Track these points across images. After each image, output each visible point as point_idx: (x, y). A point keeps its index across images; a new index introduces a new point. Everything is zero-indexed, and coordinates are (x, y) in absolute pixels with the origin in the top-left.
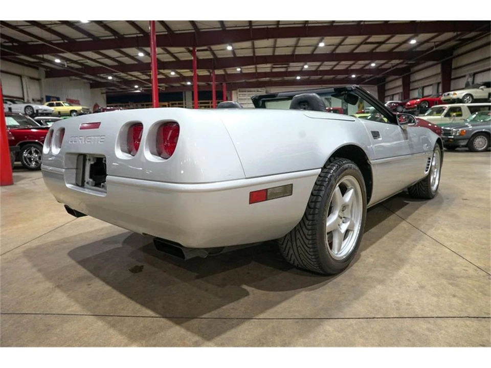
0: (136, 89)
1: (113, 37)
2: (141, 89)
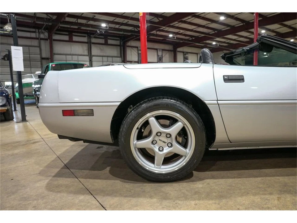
1: (242, 24)
2: (268, 55)
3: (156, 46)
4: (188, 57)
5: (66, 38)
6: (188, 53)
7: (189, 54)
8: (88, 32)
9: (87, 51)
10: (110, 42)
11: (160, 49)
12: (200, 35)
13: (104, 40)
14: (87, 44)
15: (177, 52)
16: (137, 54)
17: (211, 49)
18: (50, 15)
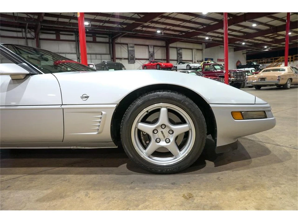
0: (266, 49)
2: (269, 48)
3: (148, 42)
4: (182, 53)
5: (54, 37)
6: (181, 48)
7: (183, 49)
8: (75, 31)
9: (75, 49)
10: (98, 39)
11: (151, 45)
12: (189, 31)
13: (92, 38)
14: (75, 43)
15: (169, 48)
16: (127, 51)
17: (206, 44)
18: (30, 15)
